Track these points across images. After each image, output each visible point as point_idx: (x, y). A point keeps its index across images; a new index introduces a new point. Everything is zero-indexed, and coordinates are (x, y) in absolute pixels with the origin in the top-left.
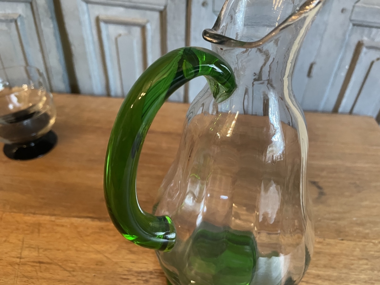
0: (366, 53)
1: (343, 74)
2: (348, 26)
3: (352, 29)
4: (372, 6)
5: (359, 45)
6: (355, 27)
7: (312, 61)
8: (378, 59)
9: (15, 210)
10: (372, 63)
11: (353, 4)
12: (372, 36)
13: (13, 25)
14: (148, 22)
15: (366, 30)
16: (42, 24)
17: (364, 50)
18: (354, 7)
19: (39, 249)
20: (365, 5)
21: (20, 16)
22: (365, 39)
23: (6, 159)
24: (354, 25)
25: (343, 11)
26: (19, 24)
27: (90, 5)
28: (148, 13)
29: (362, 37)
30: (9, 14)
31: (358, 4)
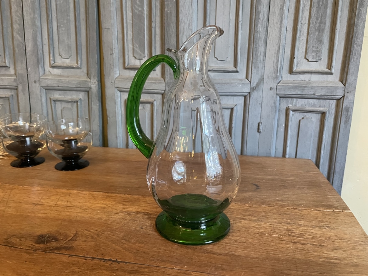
0: (293, 115)
1: (282, 130)
2: (277, 98)
3: (280, 100)
4: (288, 85)
5: (287, 110)
6: (281, 99)
7: (259, 121)
8: (303, 118)
9: (57, 188)
10: (300, 121)
11: (276, 85)
12: (294, 103)
13: (75, 104)
14: (155, 100)
15: (290, 100)
16: (93, 103)
17: (291, 113)
18: (277, 86)
19: (68, 202)
20: (284, 85)
21: (80, 99)
22: (290, 106)
23: (56, 170)
24: (280, 97)
25: (271, 89)
26: (79, 104)
27: (122, 93)
28: (155, 95)
29: (288, 105)
30: (74, 98)
31: (279, 84)
